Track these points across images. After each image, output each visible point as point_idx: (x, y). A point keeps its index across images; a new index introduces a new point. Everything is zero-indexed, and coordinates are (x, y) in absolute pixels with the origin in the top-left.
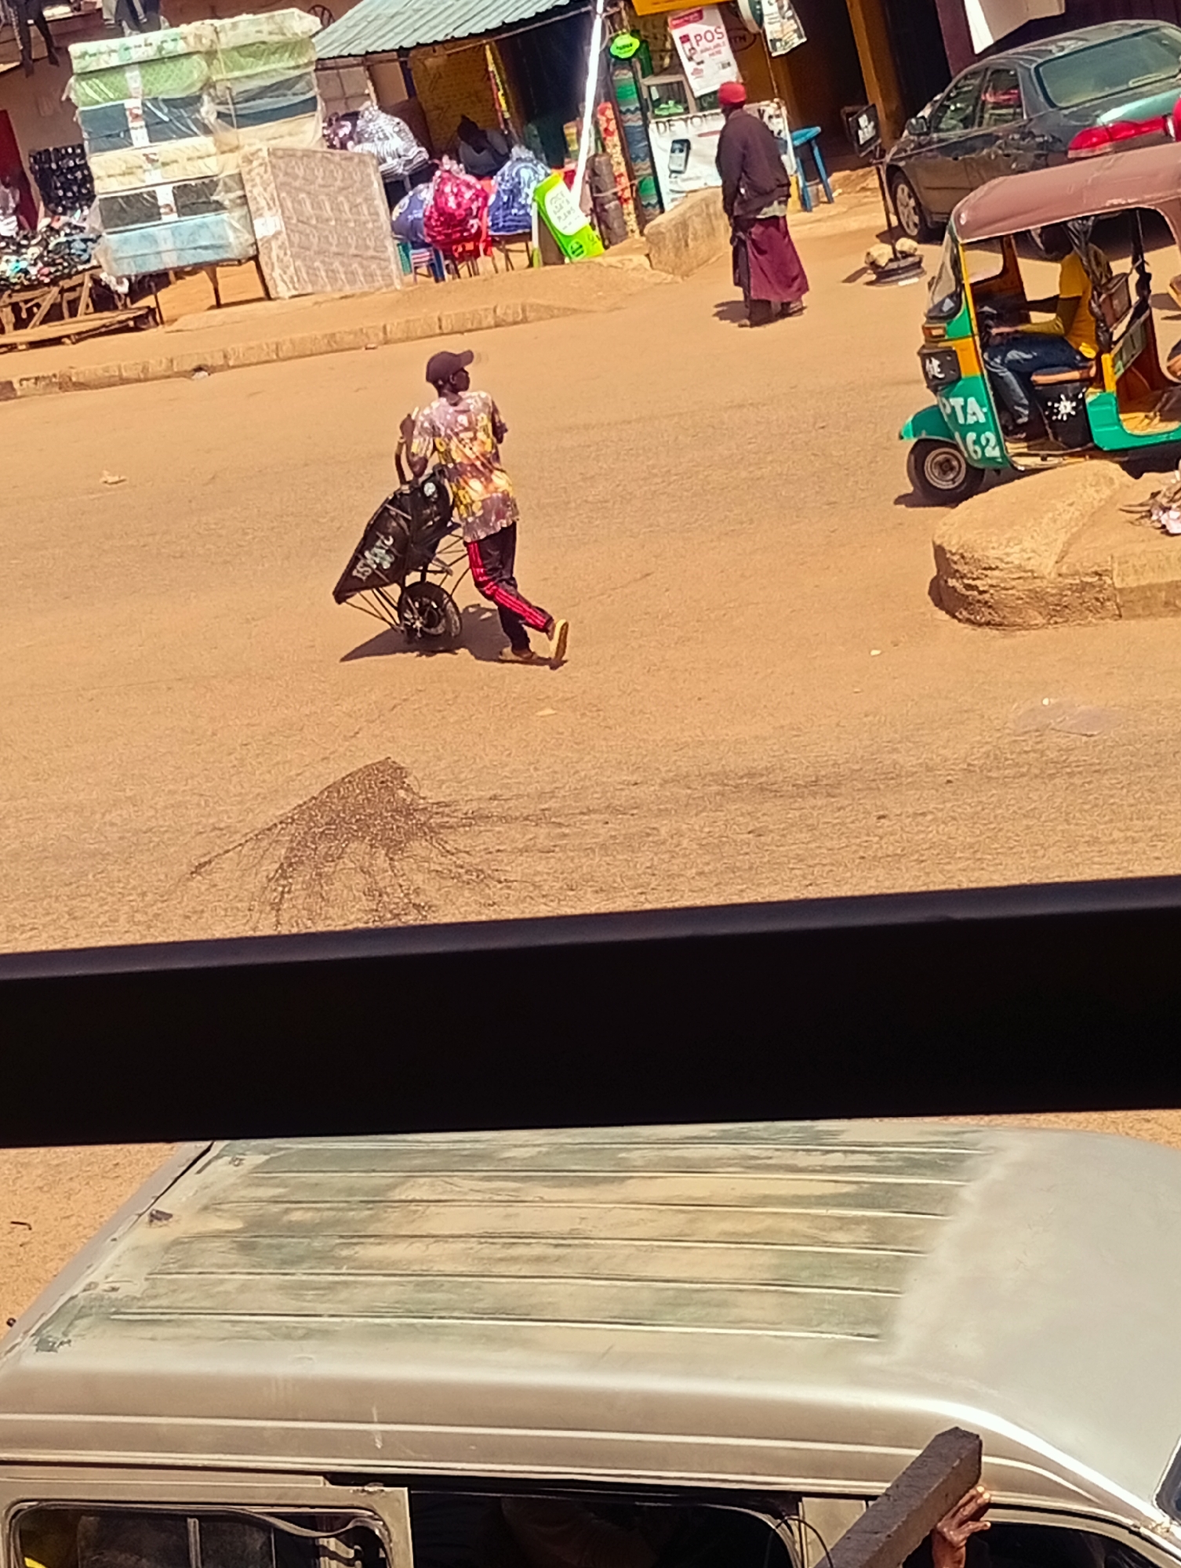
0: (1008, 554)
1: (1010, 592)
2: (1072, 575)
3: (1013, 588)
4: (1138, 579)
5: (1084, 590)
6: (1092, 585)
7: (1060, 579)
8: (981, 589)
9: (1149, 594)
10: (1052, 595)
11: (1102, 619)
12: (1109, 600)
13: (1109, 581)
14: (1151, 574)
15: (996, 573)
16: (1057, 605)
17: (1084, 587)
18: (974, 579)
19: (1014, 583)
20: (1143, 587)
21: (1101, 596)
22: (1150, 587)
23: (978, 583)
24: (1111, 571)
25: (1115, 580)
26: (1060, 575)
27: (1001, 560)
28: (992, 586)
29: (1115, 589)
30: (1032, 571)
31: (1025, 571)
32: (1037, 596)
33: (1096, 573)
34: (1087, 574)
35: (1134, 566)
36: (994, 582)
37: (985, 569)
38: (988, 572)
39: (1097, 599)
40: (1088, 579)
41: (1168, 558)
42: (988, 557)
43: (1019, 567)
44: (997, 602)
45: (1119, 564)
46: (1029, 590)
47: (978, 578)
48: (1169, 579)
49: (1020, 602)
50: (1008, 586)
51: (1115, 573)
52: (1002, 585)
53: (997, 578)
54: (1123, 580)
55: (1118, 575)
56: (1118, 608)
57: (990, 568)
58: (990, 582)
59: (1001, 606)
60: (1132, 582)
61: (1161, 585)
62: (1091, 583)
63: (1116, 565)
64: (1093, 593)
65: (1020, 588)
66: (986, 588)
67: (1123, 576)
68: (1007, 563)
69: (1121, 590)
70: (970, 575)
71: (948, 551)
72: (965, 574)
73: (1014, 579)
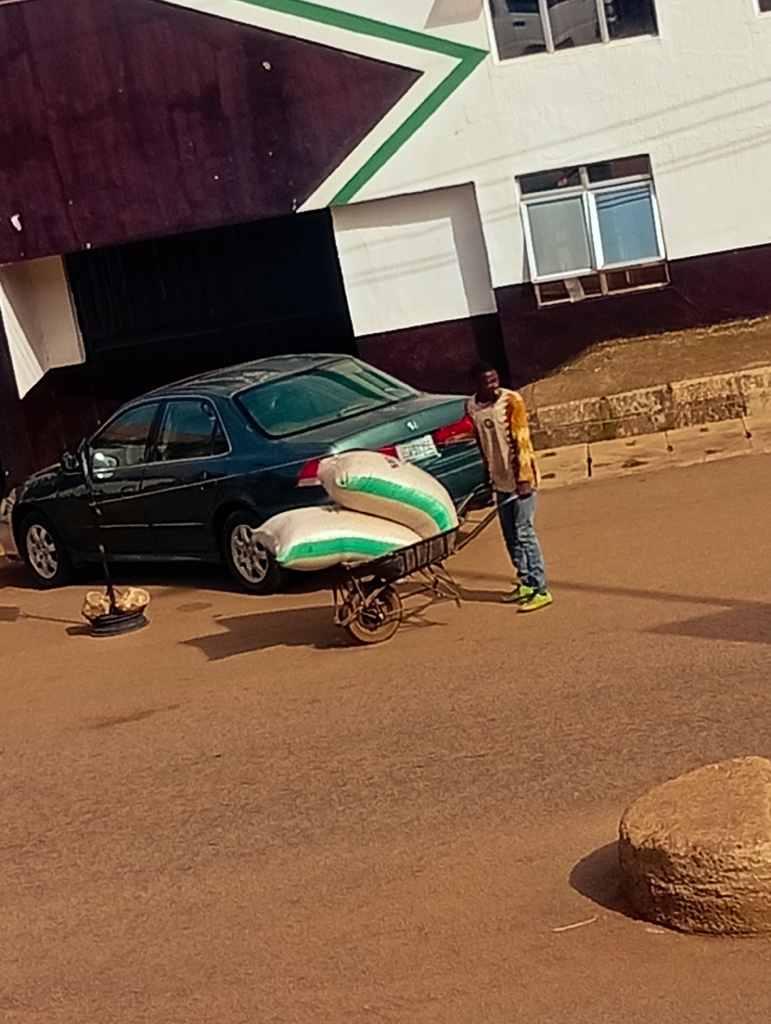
0: (758, 853)
1: (761, 895)
8: (723, 894)
15: (742, 875)
18: (711, 882)
27: (750, 859)
28: (737, 889)
36: (741, 885)
37: (726, 871)
38: (732, 874)
42: (733, 858)
47: (719, 882)
52: (751, 887)
53: (745, 879)
57: (735, 870)
58: (734, 884)
66: (729, 893)
68: (759, 862)
70: (708, 879)
71: (674, 855)
72: (698, 879)
73: (765, 880)
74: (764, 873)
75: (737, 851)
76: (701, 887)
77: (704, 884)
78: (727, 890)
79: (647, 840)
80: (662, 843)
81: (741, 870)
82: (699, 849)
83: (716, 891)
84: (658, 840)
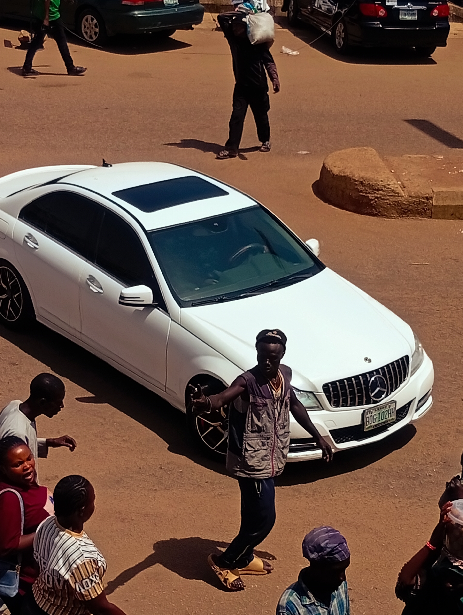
0: (389, 185)
1: (386, 201)
2: (416, 197)
3: (388, 199)
4: (443, 203)
5: (419, 204)
6: (424, 203)
7: (410, 198)
8: (370, 198)
9: (446, 209)
10: (405, 205)
11: (423, 217)
12: (428, 210)
13: (431, 202)
14: (449, 201)
15: (380, 192)
16: (406, 209)
17: (420, 203)
18: (366, 193)
19: (388, 197)
20: (445, 206)
21: (425, 208)
22: (448, 206)
23: (369, 195)
24: (432, 198)
25: (433, 201)
26: (410, 196)
27: (385, 186)
28: (377, 198)
29: (433, 205)
30: (398, 193)
31: (394, 193)
32: (398, 204)
33: (427, 198)
34: (423, 198)
35: (442, 196)
36: (378, 196)
37: (375, 190)
38: (375, 192)
39: (424, 209)
40: (423, 200)
41: (457, 195)
42: (378, 185)
43: (393, 191)
44: (377, 205)
45: (436, 195)
46: (396, 202)
47: (369, 193)
48: (457, 204)
49: (389, 206)
50: (385, 198)
51: (434, 199)
52: (383, 198)
53: (381, 194)
54: (437, 202)
55: (435, 200)
56: (431, 213)
57: (378, 190)
58: (376, 195)
59: (379, 207)
60: (441, 203)
61: (452, 206)
62: (423, 202)
63: (435, 195)
64: (423, 206)
65: (391, 200)
66: (373, 198)
67: (437, 200)
68: (388, 188)
69: (435, 206)
70: (365, 191)
71: (353, 179)
72: (361, 191)
73: (389, 196)
74: (389, 193)
75: (381, 183)
76: (361, 194)
77: (363, 193)
78: (373, 197)
79: (340, 172)
80: (348, 174)
81: (380, 190)
82: (364, 179)
83: (368, 197)
84: (346, 173)
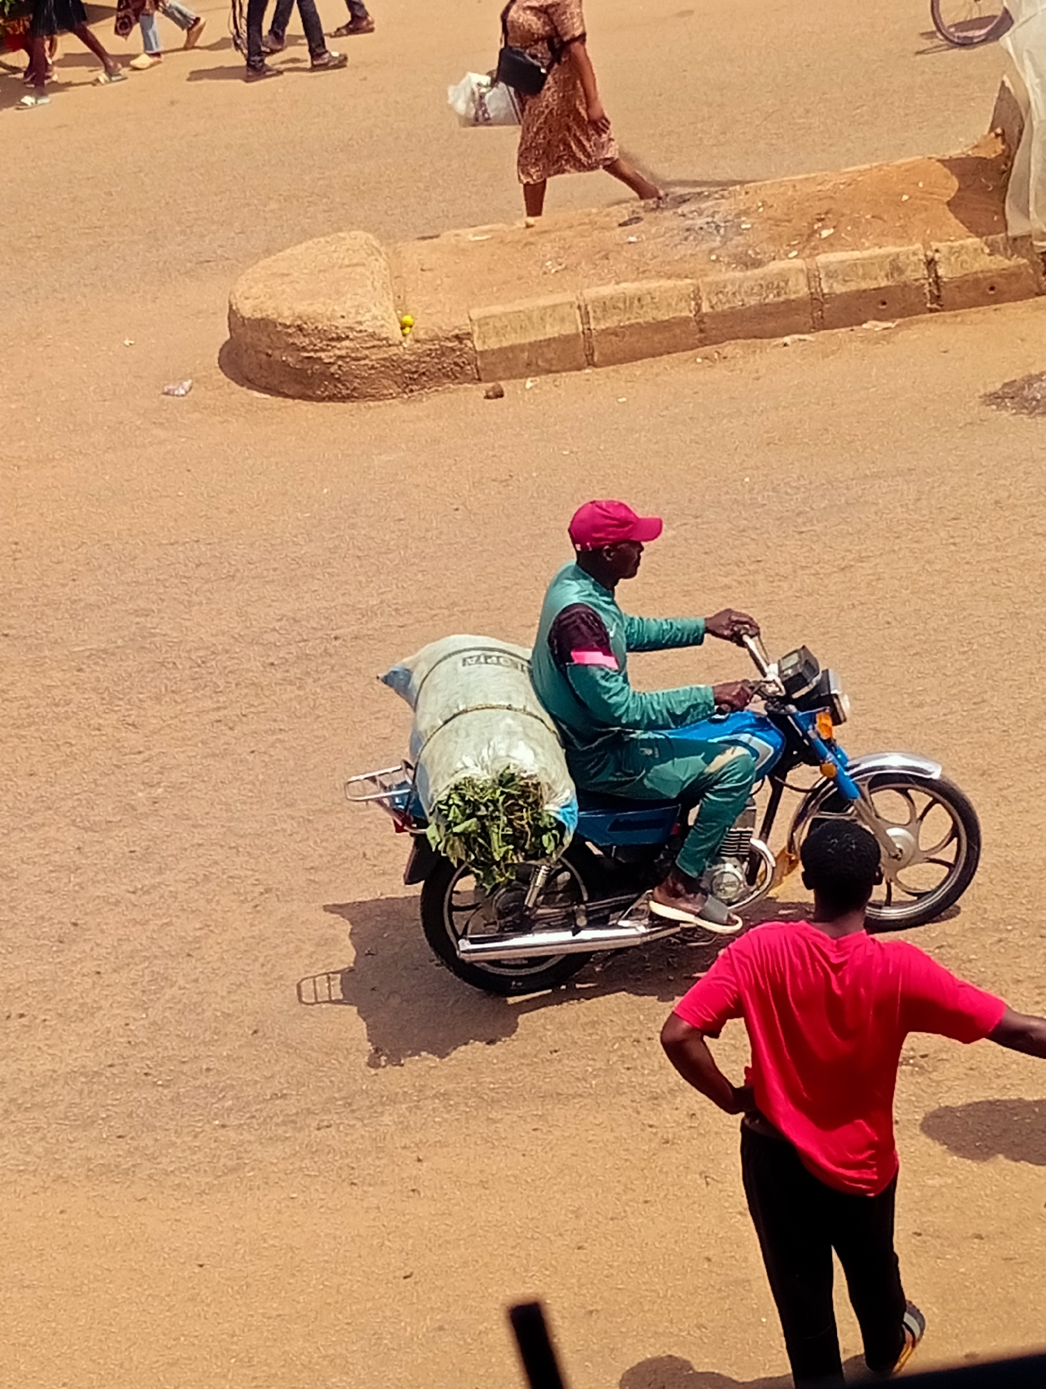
0: (360, 323)
1: (363, 362)
2: (432, 340)
4: (501, 341)
6: (453, 350)
7: (419, 345)
8: (326, 361)
9: (510, 355)
10: (410, 363)
11: (461, 383)
12: (469, 364)
13: (470, 345)
14: (513, 335)
15: (346, 343)
16: (414, 373)
17: (443, 352)
18: (316, 351)
19: (367, 352)
20: (505, 348)
21: (459, 361)
22: (512, 348)
23: (322, 355)
24: (472, 334)
25: (475, 342)
26: (417, 341)
27: (351, 329)
28: (340, 357)
29: (476, 352)
30: (386, 339)
31: (379, 340)
32: (392, 364)
33: (457, 337)
34: (448, 339)
35: (495, 327)
36: (343, 352)
37: (332, 339)
38: (333, 344)
39: (456, 364)
40: (450, 345)
41: (530, 318)
42: (337, 328)
43: (372, 335)
44: (345, 374)
45: (479, 327)
46: (384, 359)
47: (322, 350)
48: (533, 339)
49: (373, 371)
50: (359, 355)
51: (475, 336)
52: (353, 355)
53: (347, 348)
54: (484, 342)
55: (479, 338)
56: (478, 371)
57: (339, 339)
58: (338, 352)
59: (351, 378)
60: (493, 344)
61: (524, 345)
62: (452, 347)
63: (476, 328)
64: (453, 357)
65: (373, 357)
66: (332, 360)
67: (484, 339)
68: (361, 331)
69: (481, 352)
70: (312, 347)
71: (281, 324)
72: (303, 347)
74: (366, 341)
75: (342, 320)
76: (306, 354)
77: (309, 352)
78: (331, 357)
79: (254, 310)
80: (269, 313)
81: (344, 339)
82: (305, 318)
83: (320, 359)
84: (266, 310)
